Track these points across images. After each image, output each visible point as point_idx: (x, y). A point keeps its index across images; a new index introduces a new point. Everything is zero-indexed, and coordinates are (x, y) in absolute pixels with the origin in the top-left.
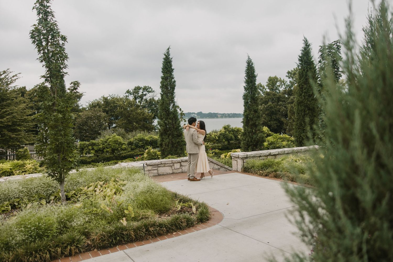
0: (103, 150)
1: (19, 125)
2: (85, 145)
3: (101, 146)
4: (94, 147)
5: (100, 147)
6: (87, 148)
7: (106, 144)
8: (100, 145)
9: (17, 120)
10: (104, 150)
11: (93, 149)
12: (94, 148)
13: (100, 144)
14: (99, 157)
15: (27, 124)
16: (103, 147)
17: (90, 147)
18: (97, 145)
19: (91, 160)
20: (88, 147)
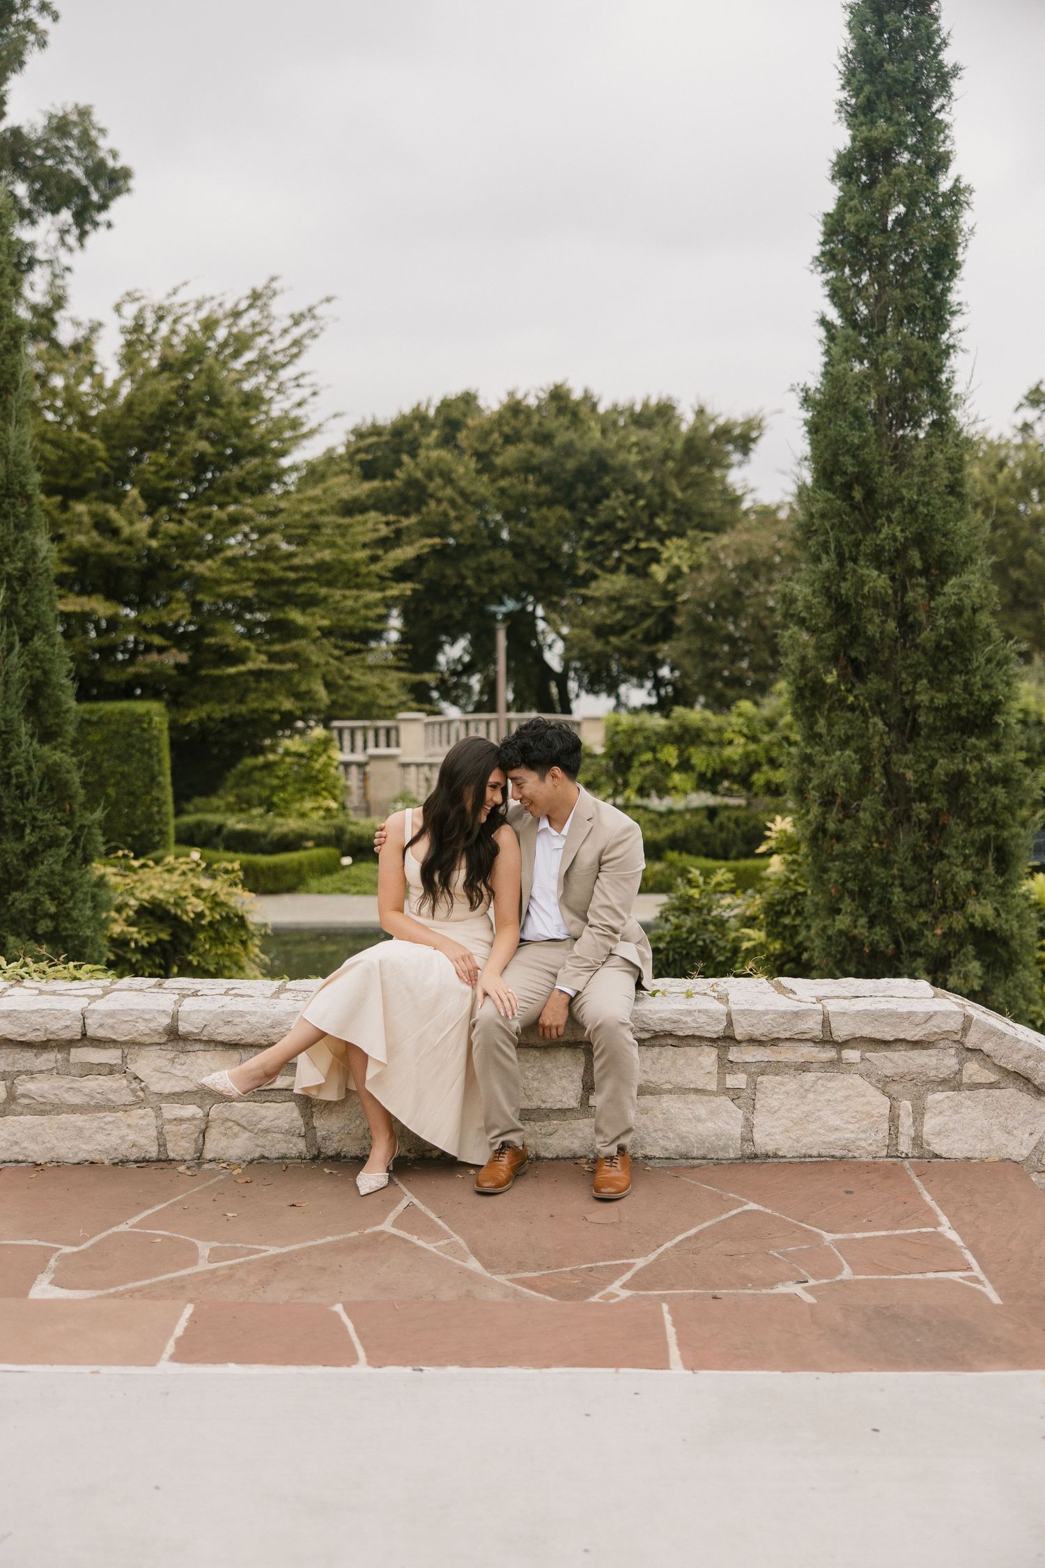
0: (750, 774)
1: (308, 603)
2: (639, 739)
3: (733, 752)
4: (692, 750)
5: (728, 752)
6: (648, 756)
7: (766, 738)
8: (731, 742)
9: (286, 569)
10: (755, 777)
11: (685, 765)
12: (688, 759)
13: (728, 735)
14: (717, 821)
15: (345, 597)
16: (747, 755)
17: (670, 754)
18: (711, 744)
19: (667, 831)
20: (654, 750)
